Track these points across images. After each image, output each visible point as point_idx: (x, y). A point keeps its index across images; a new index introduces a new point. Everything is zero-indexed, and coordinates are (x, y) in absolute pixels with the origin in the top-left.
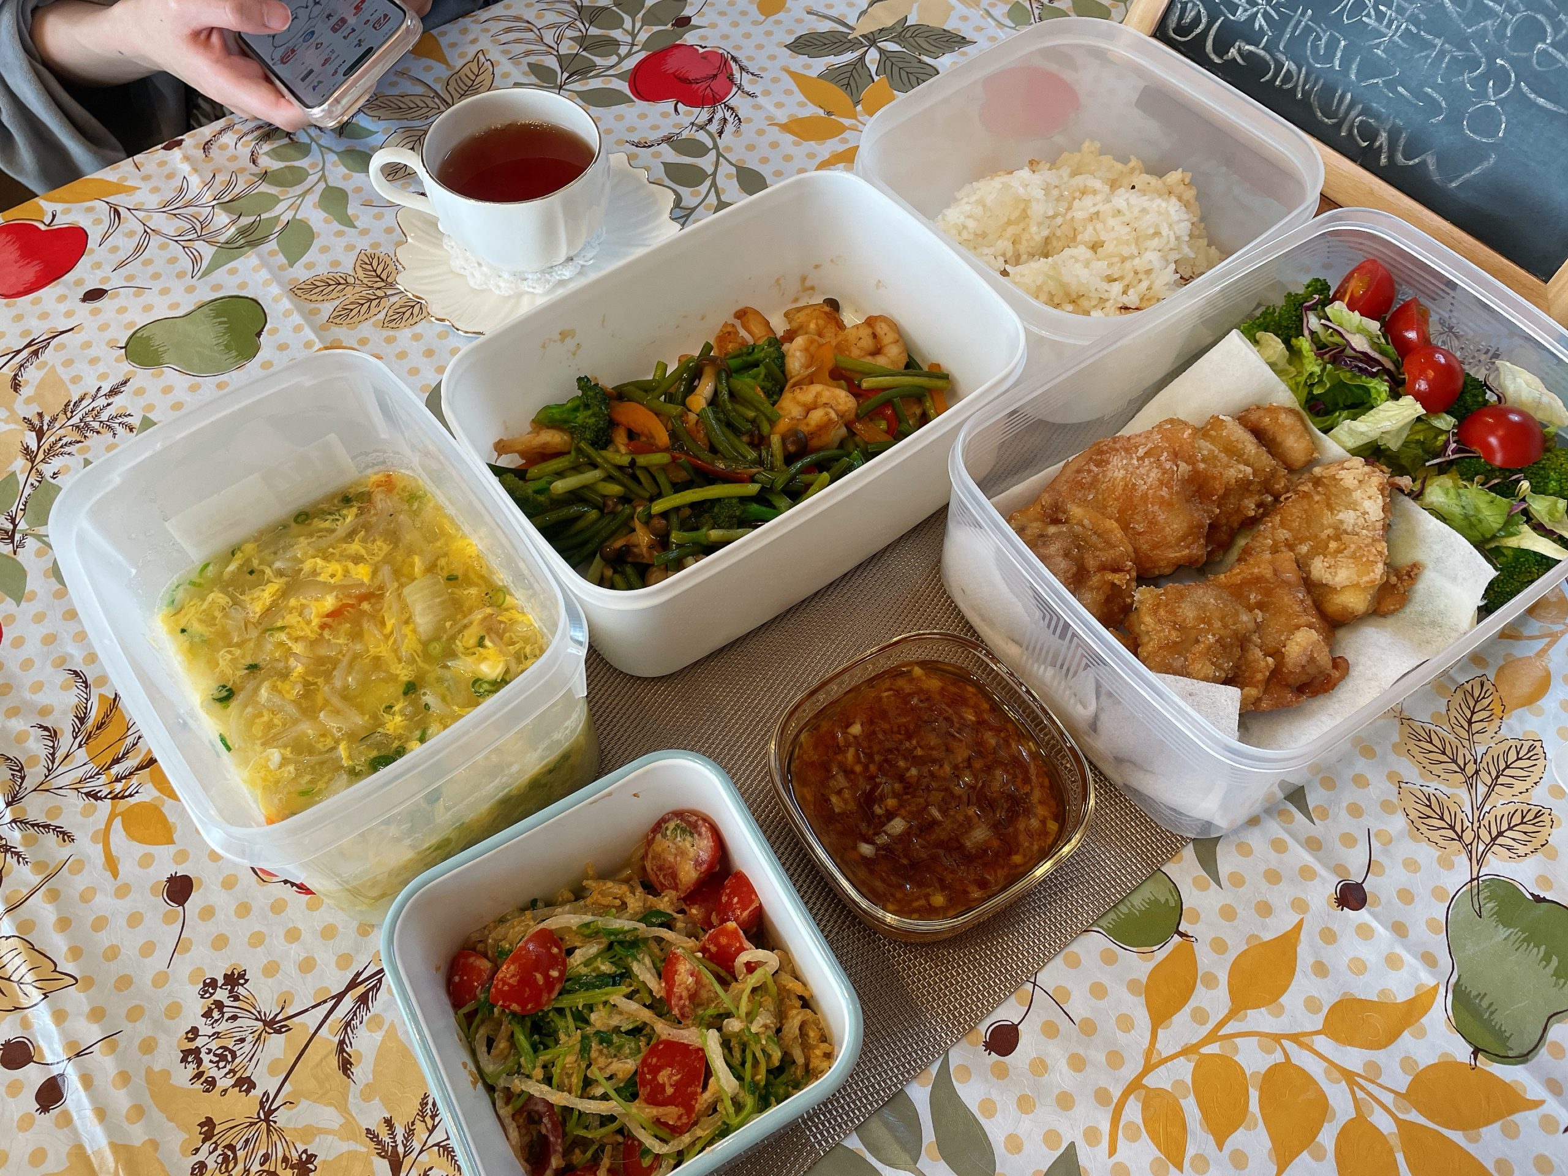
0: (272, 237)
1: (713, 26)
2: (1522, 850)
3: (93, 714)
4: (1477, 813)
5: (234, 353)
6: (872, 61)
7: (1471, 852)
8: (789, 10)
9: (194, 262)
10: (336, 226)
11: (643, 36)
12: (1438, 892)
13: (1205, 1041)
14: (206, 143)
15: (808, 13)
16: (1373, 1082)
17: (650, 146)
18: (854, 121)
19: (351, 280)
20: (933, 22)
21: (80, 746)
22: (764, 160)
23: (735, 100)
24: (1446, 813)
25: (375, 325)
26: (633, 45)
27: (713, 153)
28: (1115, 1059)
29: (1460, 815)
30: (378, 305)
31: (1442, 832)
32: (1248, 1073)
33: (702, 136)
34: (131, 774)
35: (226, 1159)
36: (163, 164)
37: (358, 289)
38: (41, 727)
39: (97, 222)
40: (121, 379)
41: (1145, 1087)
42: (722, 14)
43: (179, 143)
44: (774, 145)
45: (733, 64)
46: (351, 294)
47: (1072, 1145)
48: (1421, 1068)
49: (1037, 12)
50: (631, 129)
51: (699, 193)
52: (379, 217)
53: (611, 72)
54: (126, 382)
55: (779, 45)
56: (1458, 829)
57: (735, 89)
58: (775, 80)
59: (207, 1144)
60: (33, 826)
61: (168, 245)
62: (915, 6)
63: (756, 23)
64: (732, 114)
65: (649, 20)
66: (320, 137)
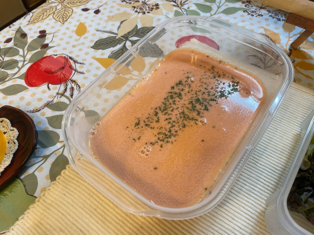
1: (59, 45)
6: (129, 46)
8: (89, 32)
11: (28, 57)
15: (97, 31)
17: (39, 111)
18: (130, 75)
20: (148, 25)
22: (96, 105)
23: (75, 77)
26: (24, 61)
27: (70, 107)
33: (64, 100)
42: (61, 39)
45: (71, 61)
49: (185, 13)
50: (29, 104)
53: (16, 76)
55: (88, 47)
57: (73, 72)
58: (91, 64)
62: (139, 20)
63: (76, 40)
64: (75, 84)
65: (30, 49)
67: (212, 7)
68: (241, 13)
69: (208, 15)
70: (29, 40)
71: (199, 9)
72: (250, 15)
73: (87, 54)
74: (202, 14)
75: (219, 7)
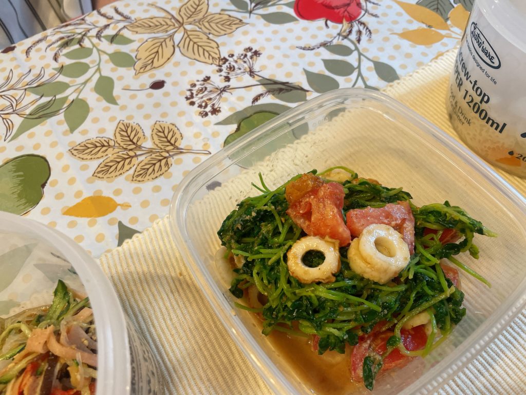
0: (61, 111)
5: (23, 201)
9: (9, 129)
10: (104, 104)
14: (29, 49)
17: (312, 49)
18: (448, 32)
19: (112, 143)
22: (392, 58)
23: (365, 19)
25: (126, 179)
27: (355, 55)
30: (130, 163)
33: (346, 43)
37: (116, 150)
43: (13, 49)
44: (397, 47)
46: (111, 154)
50: (299, 38)
51: (350, 80)
52: (133, 97)
53: (282, 2)
57: (363, 12)
58: (389, 7)
64: (364, 28)
66: (99, 44)
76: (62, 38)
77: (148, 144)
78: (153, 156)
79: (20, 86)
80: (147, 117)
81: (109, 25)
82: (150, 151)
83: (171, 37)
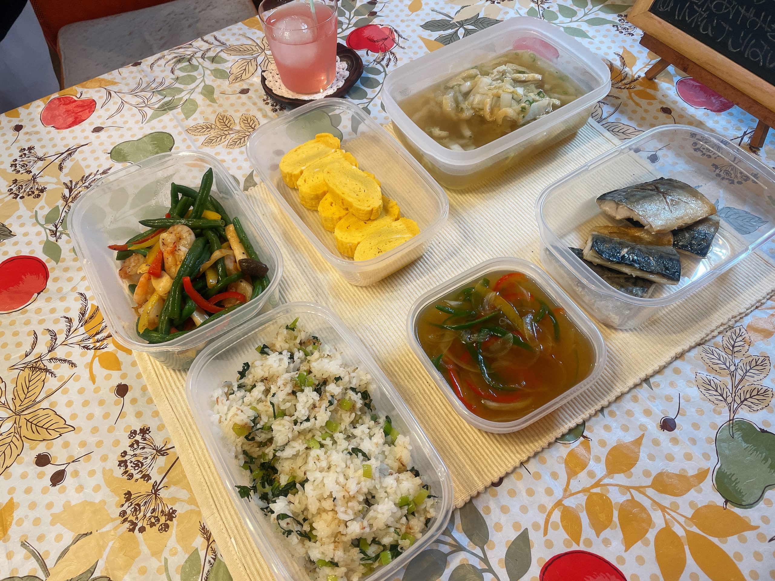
0: (179, 106)
1: (387, 16)
2: (756, 408)
3: (88, 312)
4: (734, 389)
6: (461, 34)
7: (730, 407)
8: (423, 10)
9: (143, 116)
10: (208, 102)
11: (354, 21)
12: (713, 425)
13: (593, 487)
14: (152, 64)
15: (433, 10)
16: (675, 512)
19: (213, 126)
21: (82, 326)
23: (396, 49)
24: (719, 388)
25: (223, 147)
26: (349, 24)
27: (383, 74)
28: (549, 492)
29: (726, 390)
30: (225, 138)
31: (716, 397)
32: (613, 503)
33: (379, 67)
34: (104, 339)
35: (136, 510)
36: (132, 72)
37: (216, 131)
38: (65, 317)
39: (101, 97)
40: (108, 167)
41: (563, 505)
42: (392, 11)
43: (140, 64)
45: (395, 33)
46: (213, 133)
47: (527, 529)
48: (700, 506)
49: (541, 12)
52: (227, 99)
54: (110, 168)
55: (417, 25)
56: (725, 396)
57: (395, 45)
58: (414, 42)
59: (127, 503)
60: (59, 360)
61: (132, 109)
62: (483, 9)
63: (407, 15)
64: (393, 56)
65: (357, 13)
66: (203, 63)
67: (578, 12)
68: (609, 26)
69: (569, 20)
70: (358, 4)
71: (560, 11)
72: (618, 32)
73: (414, 31)
74: (561, 18)
75: (585, 14)
76: (176, 57)
77: (238, 128)
78: (240, 134)
79: (149, 89)
80: (237, 111)
81: (210, 49)
82: (238, 132)
83: (255, 59)
